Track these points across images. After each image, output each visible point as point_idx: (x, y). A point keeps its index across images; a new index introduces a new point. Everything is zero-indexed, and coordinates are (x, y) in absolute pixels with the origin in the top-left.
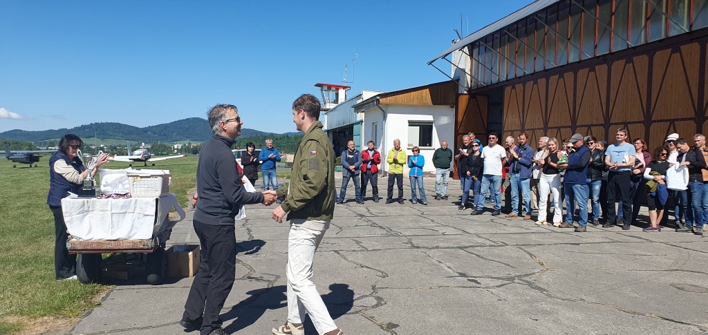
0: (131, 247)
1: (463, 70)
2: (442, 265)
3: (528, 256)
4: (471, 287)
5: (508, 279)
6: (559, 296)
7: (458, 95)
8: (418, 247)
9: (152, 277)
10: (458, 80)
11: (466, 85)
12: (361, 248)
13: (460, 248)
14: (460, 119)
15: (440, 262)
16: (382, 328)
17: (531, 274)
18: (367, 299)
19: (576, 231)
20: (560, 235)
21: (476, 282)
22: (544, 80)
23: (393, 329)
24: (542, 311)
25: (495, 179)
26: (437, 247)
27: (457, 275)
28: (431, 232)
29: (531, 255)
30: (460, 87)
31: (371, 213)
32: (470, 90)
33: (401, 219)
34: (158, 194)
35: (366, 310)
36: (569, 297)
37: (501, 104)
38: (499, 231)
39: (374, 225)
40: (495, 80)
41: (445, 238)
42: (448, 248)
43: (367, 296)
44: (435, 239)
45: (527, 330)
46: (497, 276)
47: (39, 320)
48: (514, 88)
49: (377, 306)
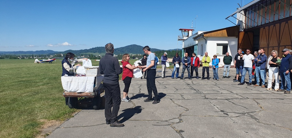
0: (86, 95)
1: (242, 21)
2: (215, 106)
3: (256, 104)
4: (223, 117)
5: (243, 114)
6: (263, 122)
7: (239, 32)
8: (208, 99)
9: (95, 107)
10: (239, 26)
11: (243, 28)
12: (182, 98)
13: (226, 99)
14: (240, 42)
15: (214, 105)
16: (177, 132)
17: (254, 112)
18: (176, 119)
19: (285, 93)
20: (276, 95)
21: (227, 114)
22: (278, 24)
23: (181, 133)
24: (252, 128)
25: (249, 69)
26: (216, 99)
27: (220, 111)
28: (216, 92)
29: (258, 103)
30: (240, 28)
31: (193, 84)
32: (245, 30)
33: (205, 86)
34: (96, 75)
35: (173, 124)
36: (268, 123)
37: (259, 36)
38: (247, 93)
39: (192, 89)
40: (256, 25)
41: (222, 95)
42: (221, 99)
43: (176, 118)
44: (217, 95)
45: (240, 136)
46: (238, 112)
47: (51, 121)
48: (264, 28)
49: (179, 122)
